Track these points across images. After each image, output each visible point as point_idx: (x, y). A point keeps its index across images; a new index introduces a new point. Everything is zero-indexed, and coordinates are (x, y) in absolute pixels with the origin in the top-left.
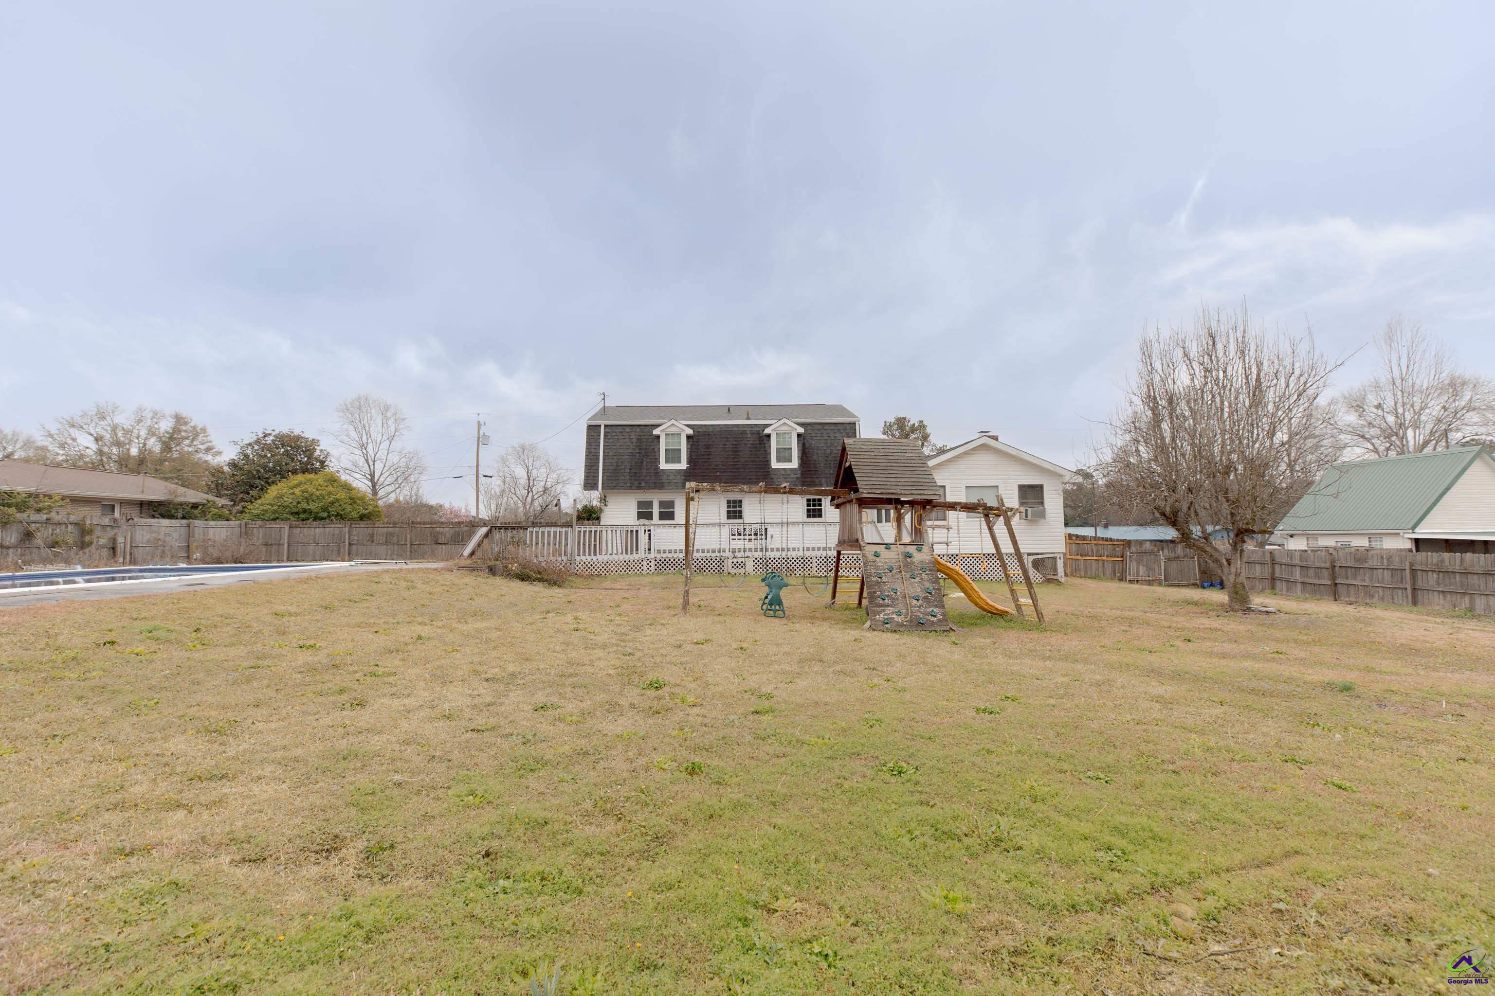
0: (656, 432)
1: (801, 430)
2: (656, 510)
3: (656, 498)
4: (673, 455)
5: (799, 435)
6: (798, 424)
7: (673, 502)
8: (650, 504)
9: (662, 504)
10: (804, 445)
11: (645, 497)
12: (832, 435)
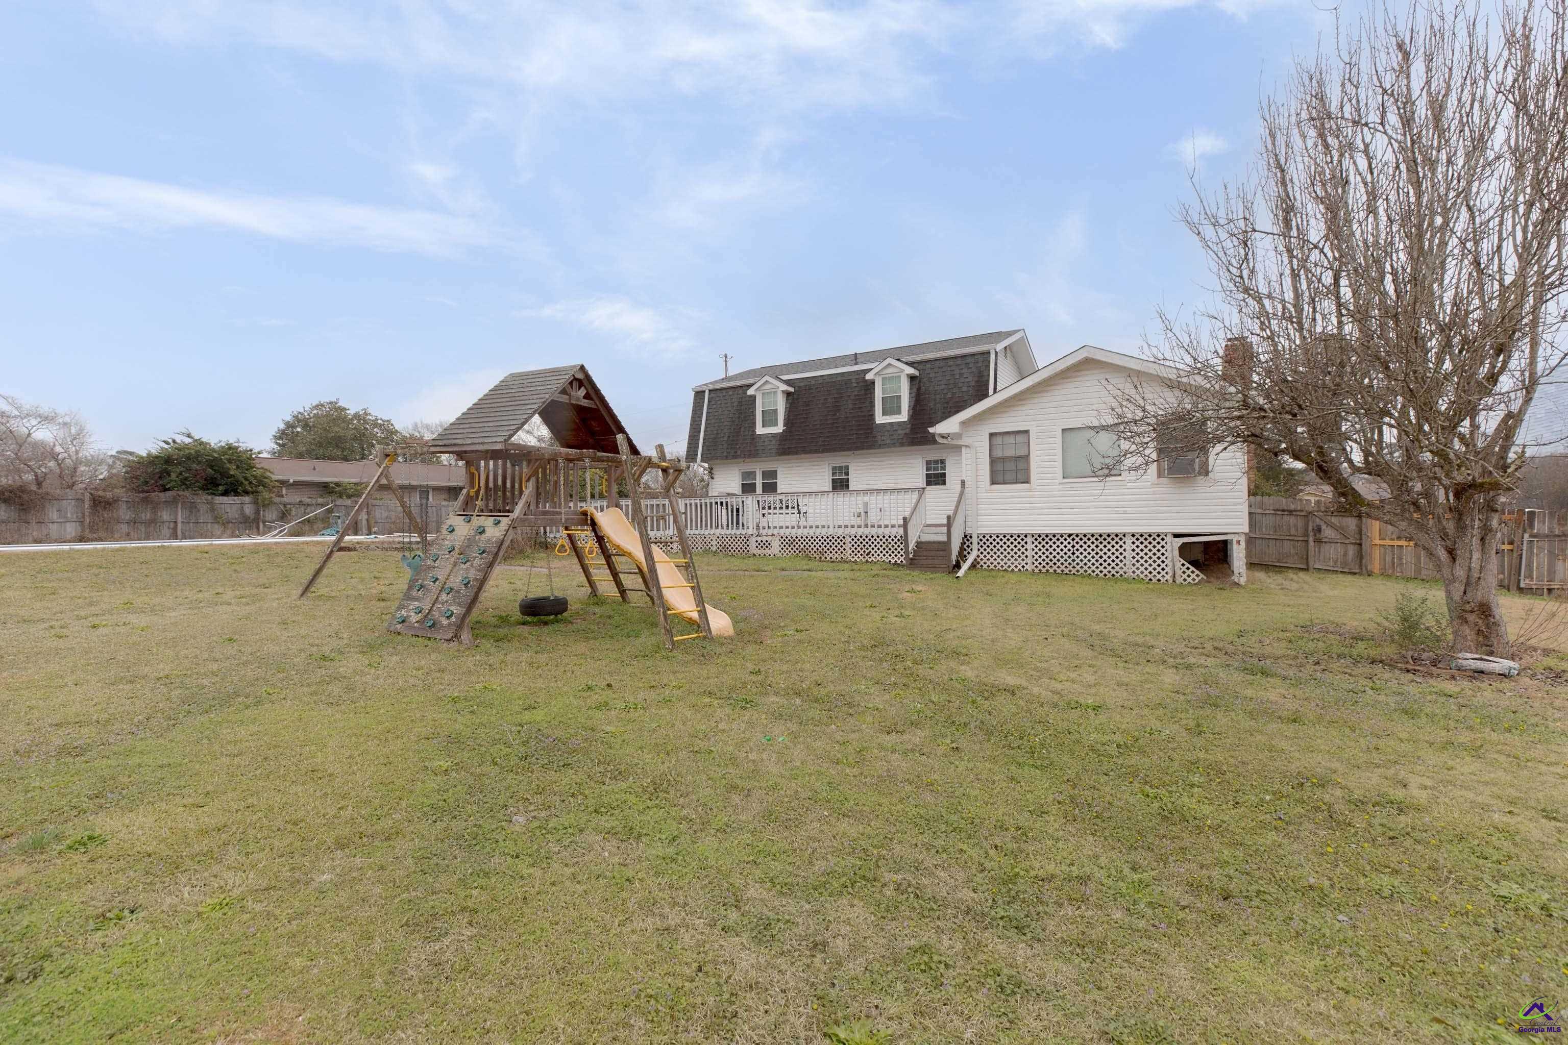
0: (751, 392)
1: (911, 371)
2: (759, 482)
3: (759, 468)
4: (769, 417)
5: (912, 378)
6: (907, 363)
7: (776, 471)
8: (752, 474)
9: (765, 474)
10: (919, 389)
11: (749, 467)
12: (957, 372)
